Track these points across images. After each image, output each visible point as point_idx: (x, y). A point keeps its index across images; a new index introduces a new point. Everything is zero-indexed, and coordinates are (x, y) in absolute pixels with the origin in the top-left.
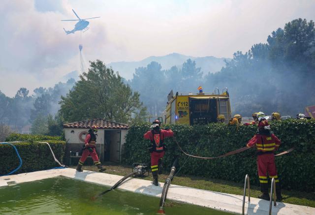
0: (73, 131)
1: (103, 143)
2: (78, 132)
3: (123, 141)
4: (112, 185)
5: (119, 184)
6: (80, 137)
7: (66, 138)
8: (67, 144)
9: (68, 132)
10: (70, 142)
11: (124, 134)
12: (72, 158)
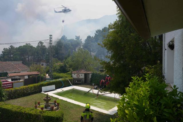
0: (74, 74)
1: (84, 78)
2: (76, 74)
3: (90, 77)
4: (88, 91)
5: (89, 91)
6: (77, 76)
7: (73, 76)
8: (74, 78)
9: (73, 74)
10: (74, 77)
11: (90, 75)
12: (75, 83)
